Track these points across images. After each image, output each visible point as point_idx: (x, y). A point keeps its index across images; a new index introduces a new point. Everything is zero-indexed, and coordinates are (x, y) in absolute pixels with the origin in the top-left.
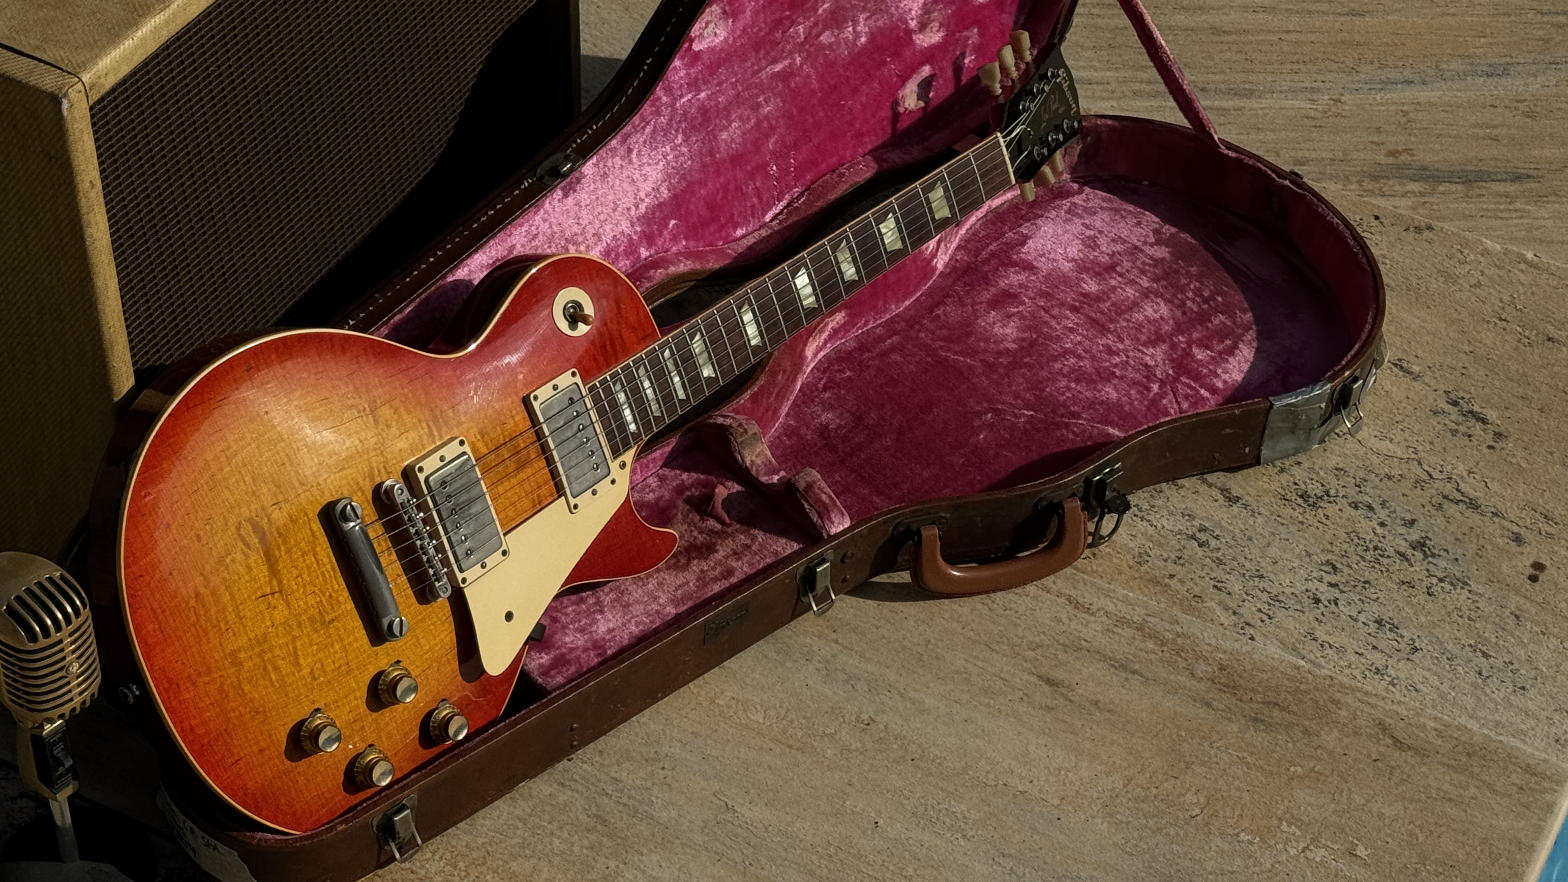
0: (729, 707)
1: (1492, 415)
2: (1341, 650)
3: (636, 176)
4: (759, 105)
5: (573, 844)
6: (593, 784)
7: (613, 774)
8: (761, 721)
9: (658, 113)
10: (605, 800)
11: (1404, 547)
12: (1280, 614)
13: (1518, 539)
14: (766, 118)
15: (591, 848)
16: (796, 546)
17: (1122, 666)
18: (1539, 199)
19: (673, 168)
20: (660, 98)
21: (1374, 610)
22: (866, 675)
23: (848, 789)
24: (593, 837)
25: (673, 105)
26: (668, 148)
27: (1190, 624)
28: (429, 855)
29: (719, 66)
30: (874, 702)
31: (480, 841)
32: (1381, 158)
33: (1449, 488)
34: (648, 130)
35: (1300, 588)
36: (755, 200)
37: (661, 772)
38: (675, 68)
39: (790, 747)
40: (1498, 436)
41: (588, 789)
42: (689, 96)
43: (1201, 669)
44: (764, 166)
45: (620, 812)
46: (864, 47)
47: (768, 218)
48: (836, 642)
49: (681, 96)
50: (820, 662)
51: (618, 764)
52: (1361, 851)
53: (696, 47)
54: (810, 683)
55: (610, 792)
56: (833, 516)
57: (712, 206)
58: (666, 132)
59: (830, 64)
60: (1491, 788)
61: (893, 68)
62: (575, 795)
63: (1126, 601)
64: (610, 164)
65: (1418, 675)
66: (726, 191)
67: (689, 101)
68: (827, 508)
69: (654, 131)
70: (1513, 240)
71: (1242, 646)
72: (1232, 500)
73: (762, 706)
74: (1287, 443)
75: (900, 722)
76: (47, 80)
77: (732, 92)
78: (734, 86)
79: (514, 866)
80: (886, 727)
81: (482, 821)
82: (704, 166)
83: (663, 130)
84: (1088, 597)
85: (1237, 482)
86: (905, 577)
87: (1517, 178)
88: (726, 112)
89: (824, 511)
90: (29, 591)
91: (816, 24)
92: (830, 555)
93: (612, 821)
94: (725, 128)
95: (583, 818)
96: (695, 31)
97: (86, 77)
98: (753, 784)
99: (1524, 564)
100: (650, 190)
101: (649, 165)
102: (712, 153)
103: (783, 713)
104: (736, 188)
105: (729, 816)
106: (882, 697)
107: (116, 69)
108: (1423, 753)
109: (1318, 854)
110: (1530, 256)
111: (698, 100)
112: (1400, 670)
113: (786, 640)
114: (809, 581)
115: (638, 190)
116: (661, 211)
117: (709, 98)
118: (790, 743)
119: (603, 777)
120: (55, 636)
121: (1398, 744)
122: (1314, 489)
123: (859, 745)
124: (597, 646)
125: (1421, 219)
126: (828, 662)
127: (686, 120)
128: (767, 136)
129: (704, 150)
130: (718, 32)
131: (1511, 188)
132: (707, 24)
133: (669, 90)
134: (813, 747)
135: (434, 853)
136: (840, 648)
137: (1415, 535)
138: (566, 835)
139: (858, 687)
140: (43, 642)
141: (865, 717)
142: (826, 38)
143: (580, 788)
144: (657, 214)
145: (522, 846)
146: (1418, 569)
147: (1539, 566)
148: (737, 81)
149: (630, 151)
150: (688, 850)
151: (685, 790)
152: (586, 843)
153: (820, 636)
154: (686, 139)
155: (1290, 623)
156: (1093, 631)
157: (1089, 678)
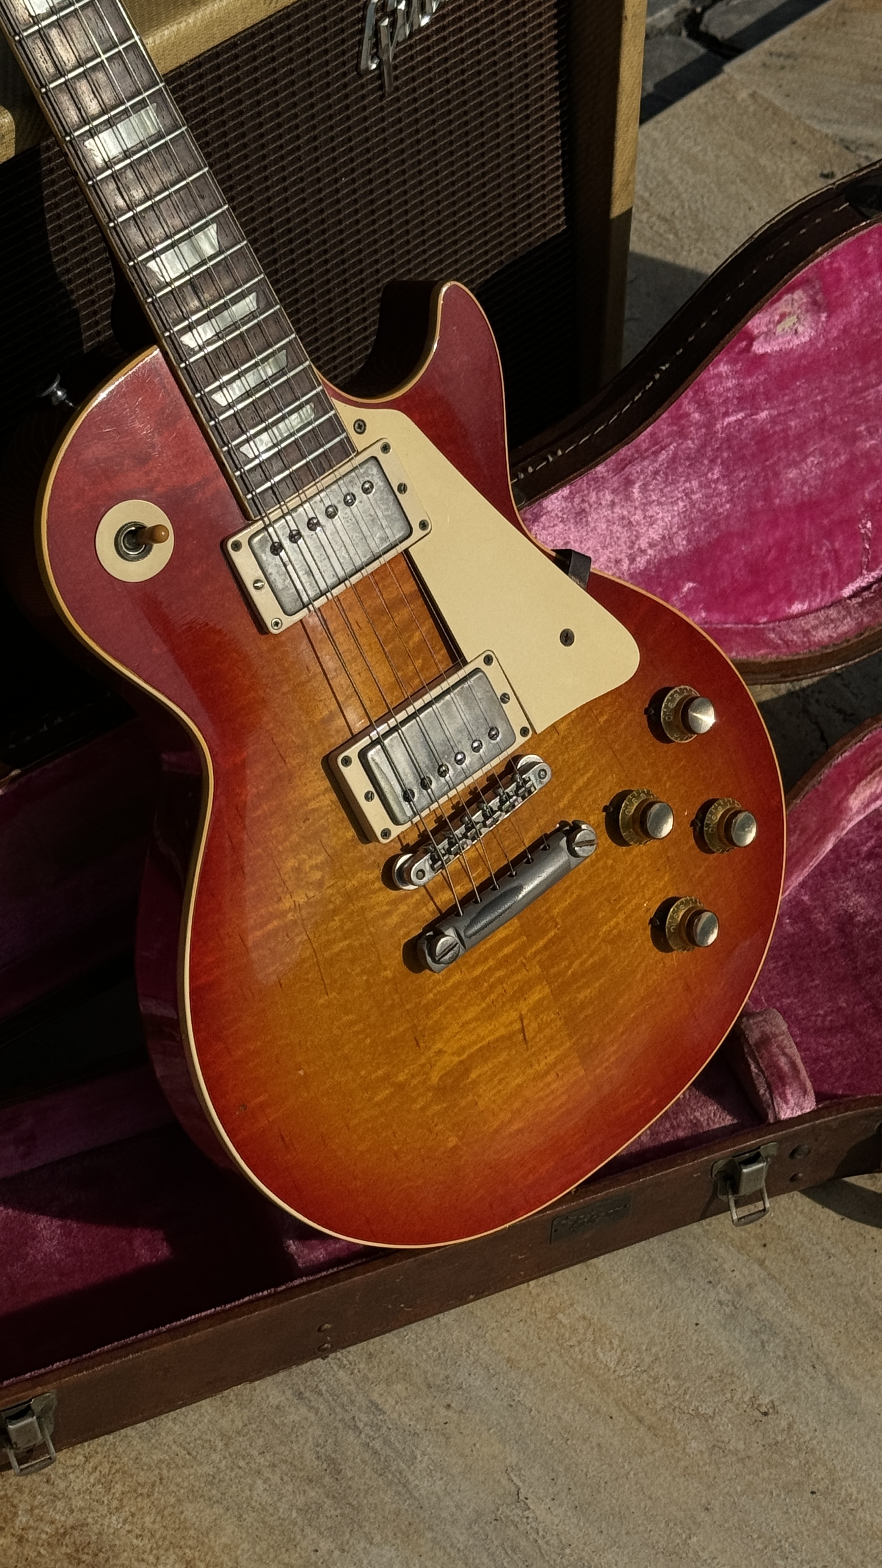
0: (574, 1330)
3: (637, 517)
4: (856, 437)
5: (281, 1496)
6: (343, 1406)
7: (375, 1397)
8: (612, 1365)
9: (682, 434)
10: (351, 1437)
14: (867, 455)
15: (304, 1510)
16: (729, 1120)
19: (700, 511)
20: (688, 415)
22: (788, 1330)
23: (702, 1516)
25: (709, 425)
26: (695, 484)
28: (80, 1459)
29: (795, 375)
30: (785, 1379)
31: (157, 1456)
34: (663, 456)
36: (829, 566)
37: (443, 1412)
38: (719, 375)
39: (640, 1420)
41: (332, 1409)
42: (740, 415)
44: (849, 523)
45: (364, 1462)
47: (847, 592)
48: (762, 1263)
49: (726, 414)
50: (727, 1291)
51: (388, 1382)
53: (758, 347)
54: (702, 1321)
55: (361, 1425)
56: (788, 1092)
57: (756, 569)
58: (693, 460)
62: (312, 1416)
64: (593, 497)
66: (784, 550)
67: (739, 422)
68: (782, 1078)
69: (674, 459)
73: (621, 1341)
75: (814, 1424)
77: (813, 415)
78: (818, 406)
79: (189, 1511)
80: (790, 1426)
81: (170, 1424)
82: (752, 513)
83: (688, 458)
88: (801, 442)
89: (778, 1082)
92: (771, 1149)
93: (349, 1474)
94: (795, 464)
95: (309, 1456)
96: (758, 323)
98: (567, 1469)
100: (657, 537)
101: (660, 504)
102: (767, 495)
103: (648, 1360)
104: (800, 548)
106: (800, 1373)
111: (755, 421)
113: (690, 1241)
114: (728, 1179)
115: (637, 537)
116: (672, 569)
117: (773, 420)
118: (642, 1414)
119: (360, 1399)
123: (741, 1446)
126: (739, 1294)
127: (729, 447)
128: (863, 481)
129: (756, 492)
130: (801, 329)
132: (783, 316)
133: (704, 405)
134: (672, 1429)
135: (87, 1459)
136: (763, 1274)
138: (276, 1479)
139: (770, 1347)
141: (765, 1400)
143: (323, 1409)
144: (665, 572)
145: (212, 1480)
148: (824, 400)
149: (628, 482)
150: (440, 1554)
151: (467, 1451)
152: (300, 1501)
153: (740, 1249)
154: (728, 474)
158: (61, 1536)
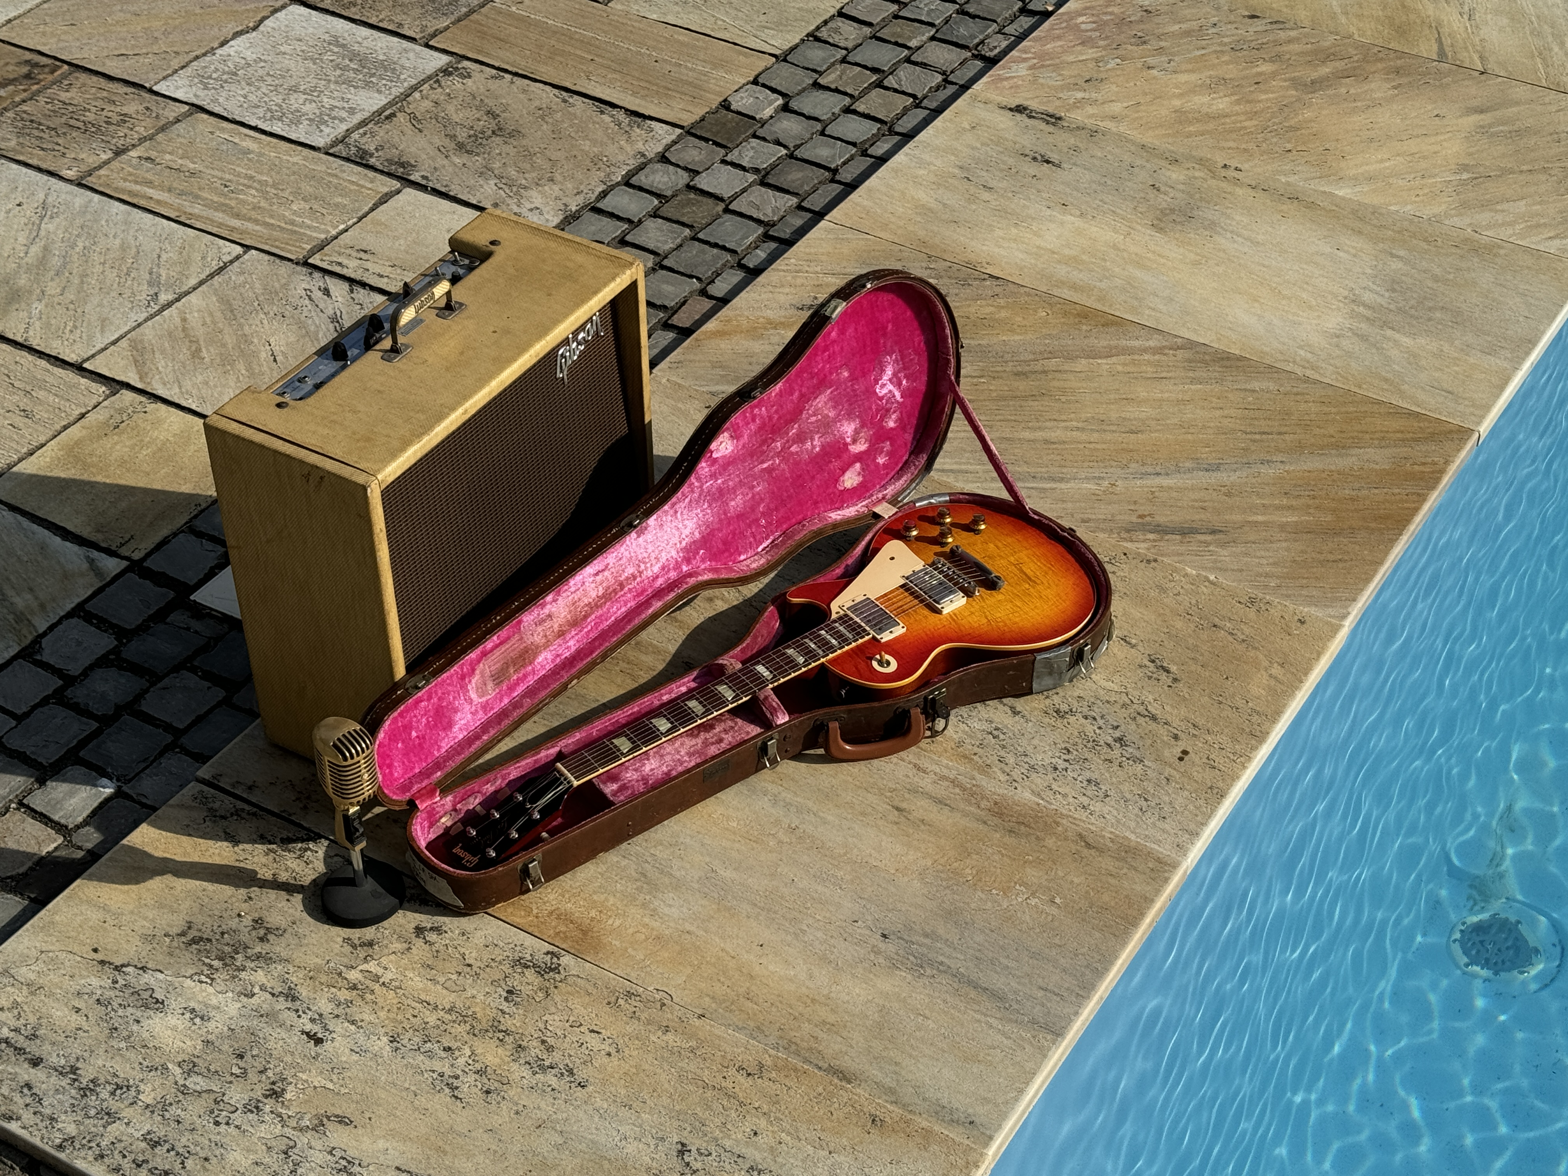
0: (718, 818)
1: (1173, 668)
2: (1065, 796)
3: (680, 526)
4: (753, 487)
5: (627, 887)
6: (640, 856)
7: (650, 851)
8: (735, 826)
9: (693, 491)
10: (647, 865)
11: (1110, 740)
12: (1034, 775)
13: (1176, 737)
14: (758, 493)
15: (637, 889)
16: (758, 730)
17: (940, 802)
18: (1224, 545)
19: (702, 521)
20: (693, 483)
21: (1088, 774)
22: (796, 803)
23: (780, 863)
24: (639, 884)
25: (701, 487)
26: (699, 510)
27: (982, 780)
28: (550, 890)
29: (729, 465)
30: (799, 818)
31: (578, 884)
32: (1134, 519)
33: (1141, 709)
34: (687, 500)
35: (1047, 761)
36: (751, 540)
37: (678, 851)
38: (703, 467)
39: (750, 840)
40: (1175, 680)
41: (636, 858)
42: (711, 482)
43: (984, 804)
44: (757, 520)
45: (654, 871)
46: (818, 453)
47: (760, 549)
48: (780, 785)
49: (706, 482)
50: (771, 796)
51: (655, 847)
52: (1058, 900)
53: (715, 455)
54: (764, 807)
55: (649, 861)
56: (779, 714)
57: (725, 543)
58: (698, 502)
59: (797, 463)
60: (1135, 869)
61: (836, 464)
62: (630, 861)
63: (947, 767)
64: (664, 519)
65: (1106, 809)
66: (734, 534)
67: (711, 484)
68: (775, 709)
69: (691, 501)
70: (1205, 568)
71: (1009, 792)
72: (1015, 713)
73: (737, 819)
74: (1048, 681)
75: (812, 829)
76: (360, 478)
77: (737, 480)
78: (738, 476)
80: (804, 831)
81: (579, 874)
82: (721, 520)
83: (696, 501)
84: (925, 764)
85: (1020, 704)
86: (821, 751)
87: (1213, 532)
88: (734, 491)
89: (774, 711)
90: (344, 736)
91: (788, 441)
92: (776, 736)
93: (650, 876)
94: (733, 500)
95: (634, 874)
96: (713, 446)
97: (380, 477)
98: (728, 859)
99: (1177, 751)
100: (688, 533)
101: (688, 519)
102: (725, 514)
103: (748, 822)
104: (740, 533)
105: (713, 875)
106: (804, 815)
107: (395, 473)
108: (1101, 851)
109: (1033, 901)
110: (1212, 578)
111: (717, 484)
112: (1097, 807)
113: (754, 783)
114: (764, 749)
115: (681, 534)
116: (695, 545)
117: (723, 483)
118: (750, 838)
119: (645, 853)
120: (356, 759)
121: (1088, 845)
122: (1064, 707)
123: (788, 840)
124: (644, 779)
125: (1151, 556)
126: (776, 796)
127: (709, 495)
128: (759, 504)
129: (721, 512)
130: (729, 447)
131: (1208, 538)
132: (722, 442)
133: (698, 479)
134: (762, 840)
135: (553, 889)
136: (783, 788)
137: (1117, 734)
138: (624, 882)
139: (791, 809)
141: (793, 826)
142: (794, 449)
143: (632, 858)
144: (693, 547)
145: (600, 887)
146: (1117, 752)
147: (1185, 752)
148: (740, 473)
149: (676, 512)
150: (689, 892)
151: (691, 861)
152: (635, 886)
153: (773, 782)
154: (710, 506)
155: (1039, 781)
156: (926, 783)
157: (920, 807)
158: (551, 913)
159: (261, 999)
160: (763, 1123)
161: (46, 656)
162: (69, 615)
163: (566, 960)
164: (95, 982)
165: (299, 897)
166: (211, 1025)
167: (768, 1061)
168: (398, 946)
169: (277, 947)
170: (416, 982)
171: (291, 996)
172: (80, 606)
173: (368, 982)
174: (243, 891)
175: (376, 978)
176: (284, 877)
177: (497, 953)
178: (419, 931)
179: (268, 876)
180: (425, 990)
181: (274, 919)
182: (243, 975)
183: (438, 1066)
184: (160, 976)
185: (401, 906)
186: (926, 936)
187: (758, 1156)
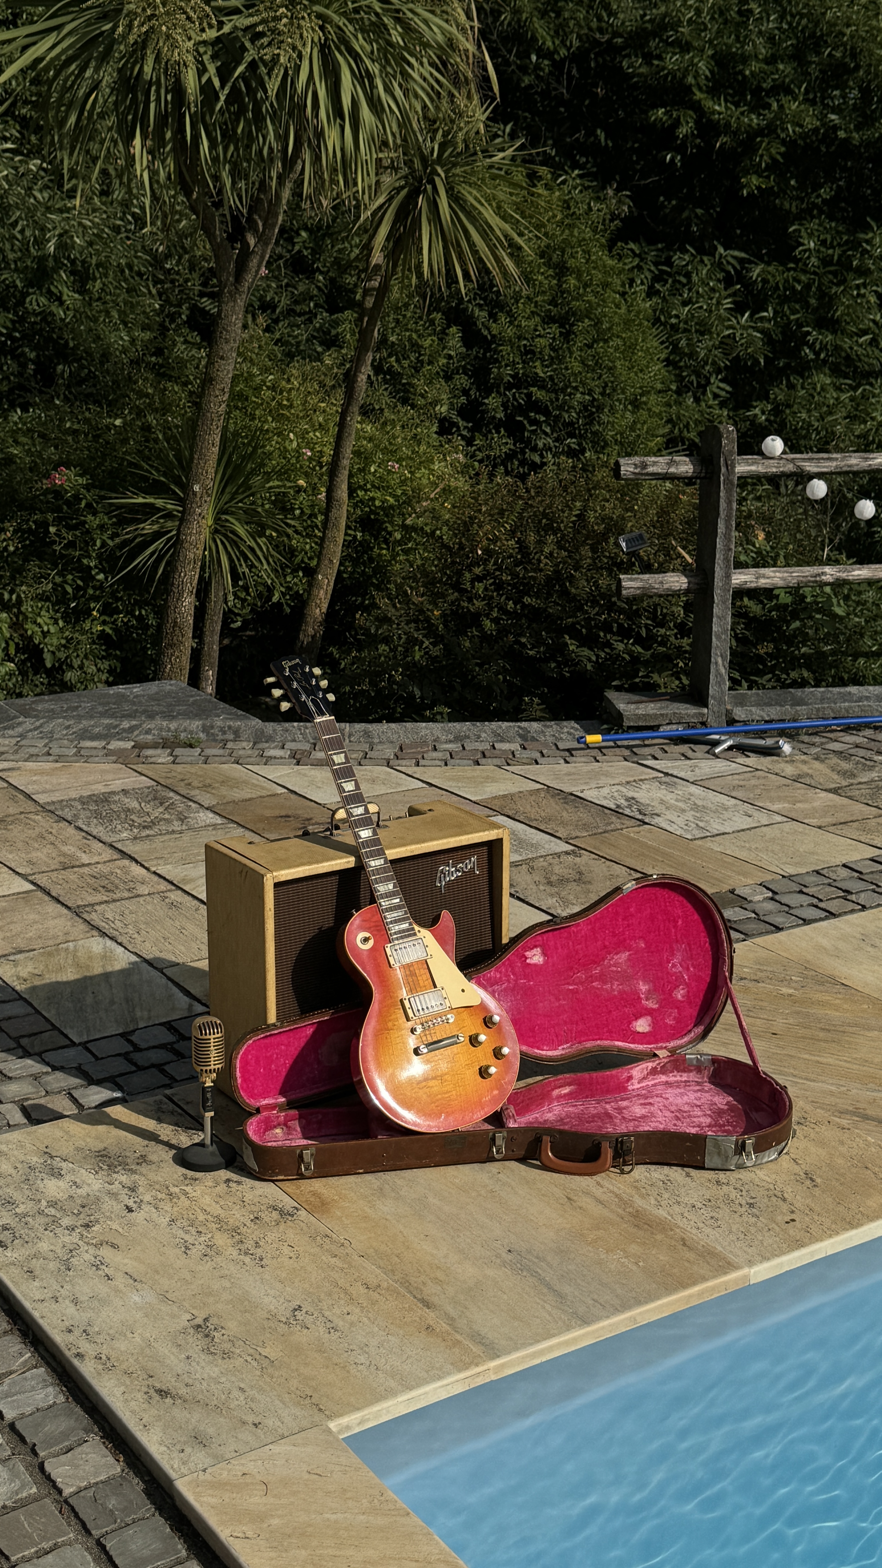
1: (818, 1180)
2: (689, 1220)
4: (559, 999)
11: (743, 1202)
12: (676, 1206)
13: (792, 1212)
14: (563, 1006)
17: (600, 1202)
21: (714, 1214)
27: (637, 1199)
29: (540, 974)
32: (850, 1108)
33: (779, 1194)
35: (691, 1202)
36: (554, 1038)
40: (815, 1186)
43: (630, 1210)
44: (560, 1025)
46: (616, 996)
47: (560, 1048)
49: (520, 979)
50: (491, 1174)
52: (641, 1264)
53: (528, 961)
54: (483, 1177)
56: (511, 1120)
59: (597, 996)
60: (709, 1264)
61: (631, 1010)
63: (619, 1189)
65: (713, 1233)
71: (652, 1209)
72: (688, 1176)
73: (459, 1178)
75: (505, 1194)
76: (261, 871)
77: (546, 988)
78: (547, 985)
80: (499, 1194)
82: (530, 1013)
83: (511, 989)
84: (605, 1183)
85: (693, 1173)
86: (537, 1162)
88: (543, 995)
91: (591, 977)
93: (385, 1189)
95: (376, 1187)
97: (275, 875)
98: (440, 1194)
99: (788, 1218)
102: (535, 1010)
103: (466, 1181)
106: (505, 1187)
107: (287, 876)
109: (623, 1260)
111: (529, 984)
112: (707, 1230)
118: (462, 1189)
119: (390, 1180)
120: (208, 1037)
121: (684, 1244)
122: (724, 1181)
123: (485, 1195)
127: (522, 990)
128: (563, 1013)
129: (531, 1006)
130: (540, 960)
132: (535, 954)
137: (751, 1201)
140: (204, 1037)
142: (596, 984)
146: (743, 1209)
147: (793, 1220)
148: (549, 983)
155: (677, 1209)
156: (598, 1192)
157: (586, 1202)
158: (311, 1191)
159: (116, 1187)
160: (357, 1310)
161: (133, 1038)
162: (160, 1024)
163: (303, 1213)
164: (35, 1159)
165: (174, 1151)
166: (79, 1191)
167: (385, 1285)
168: (210, 1184)
169: (144, 1169)
170: (207, 1200)
171: (133, 1189)
172: (169, 1022)
173: (180, 1195)
174: (146, 1142)
175: (186, 1194)
176: (174, 1142)
177: (264, 1201)
178: (228, 1181)
179: (166, 1139)
180: (209, 1205)
181: (153, 1157)
182: (115, 1175)
183: (187, 1237)
184: (71, 1165)
185: (227, 1167)
186: (537, 1258)
187: (341, 1323)
